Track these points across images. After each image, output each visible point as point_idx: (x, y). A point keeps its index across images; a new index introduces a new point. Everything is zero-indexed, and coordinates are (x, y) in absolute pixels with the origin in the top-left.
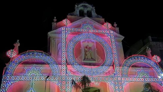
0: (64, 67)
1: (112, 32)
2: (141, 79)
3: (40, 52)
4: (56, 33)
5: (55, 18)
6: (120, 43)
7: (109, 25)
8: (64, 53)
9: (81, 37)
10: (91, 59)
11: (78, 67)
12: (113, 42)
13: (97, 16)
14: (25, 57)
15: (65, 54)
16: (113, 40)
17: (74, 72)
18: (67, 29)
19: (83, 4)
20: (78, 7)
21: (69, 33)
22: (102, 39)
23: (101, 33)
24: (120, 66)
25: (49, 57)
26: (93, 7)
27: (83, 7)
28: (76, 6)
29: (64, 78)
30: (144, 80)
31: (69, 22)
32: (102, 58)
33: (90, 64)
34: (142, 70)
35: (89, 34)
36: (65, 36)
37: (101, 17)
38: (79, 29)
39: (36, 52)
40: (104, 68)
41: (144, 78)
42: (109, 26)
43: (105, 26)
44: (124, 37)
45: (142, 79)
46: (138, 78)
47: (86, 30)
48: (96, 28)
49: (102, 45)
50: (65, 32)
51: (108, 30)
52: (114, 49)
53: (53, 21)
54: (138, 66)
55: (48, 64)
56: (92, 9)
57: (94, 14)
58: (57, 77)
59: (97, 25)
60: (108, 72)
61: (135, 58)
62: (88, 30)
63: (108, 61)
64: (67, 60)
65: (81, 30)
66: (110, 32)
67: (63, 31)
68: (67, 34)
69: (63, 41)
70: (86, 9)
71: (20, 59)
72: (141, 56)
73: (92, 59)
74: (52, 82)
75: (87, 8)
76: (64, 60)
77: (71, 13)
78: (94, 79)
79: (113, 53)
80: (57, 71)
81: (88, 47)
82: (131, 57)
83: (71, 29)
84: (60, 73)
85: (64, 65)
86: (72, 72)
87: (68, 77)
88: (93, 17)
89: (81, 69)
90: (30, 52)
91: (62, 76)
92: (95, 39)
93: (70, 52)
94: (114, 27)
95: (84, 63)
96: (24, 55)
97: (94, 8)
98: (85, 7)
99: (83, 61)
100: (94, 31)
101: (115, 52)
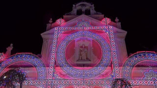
0: (51, 70)
1: (111, 27)
2: (149, 83)
3: (28, 54)
4: (49, 34)
5: (51, 19)
6: (123, 39)
7: (108, 20)
8: (53, 53)
9: (74, 35)
10: (86, 60)
11: (68, 69)
12: (112, 38)
13: (96, 13)
14: (13, 60)
15: (55, 55)
16: (112, 36)
17: (64, 75)
18: (61, 29)
19: (81, 3)
20: (76, 7)
21: (62, 32)
22: (99, 36)
23: (97, 29)
24: (120, 65)
25: (37, 59)
26: (91, 4)
27: (81, 6)
28: (74, 5)
29: (49, 82)
30: (154, 83)
31: (63, 22)
32: (98, 58)
33: (84, 65)
34: (150, 70)
35: (83, 32)
36: (58, 36)
37: (101, 13)
38: (74, 27)
39: (25, 54)
40: (100, 69)
41: (154, 80)
42: (108, 22)
43: (103, 21)
44: (126, 32)
45: (152, 83)
46: (145, 80)
47: (81, 28)
48: (92, 25)
49: (99, 43)
50: (58, 32)
51: (107, 26)
52: (113, 45)
53: (49, 23)
54: (146, 65)
55: (35, 66)
56: (90, 7)
57: (93, 11)
58: (42, 81)
59: (95, 21)
60: (105, 74)
61: (140, 56)
62: (83, 28)
63: (105, 61)
64: (56, 61)
65: (75, 28)
66: (109, 27)
67: (56, 30)
68: (59, 34)
69: (55, 41)
70: (84, 7)
71: (7, 62)
72: (149, 53)
73: (88, 59)
74: (36, 86)
75: (86, 6)
76: (52, 61)
77: (68, 13)
78: (86, 82)
79: (111, 51)
80: (44, 74)
81: (84, 46)
82: (135, 55)
83: (65, 28)
84: (46, 77)
85: (51, 67)
86: (62, 74)
87: (54, 80)
88: (91, 14)
89: (71, 71)
90: (19, 55)
91: (48, 80)
92: (90, 36)
93: (61, 52)
94: (115, 22)
95: (77, 64)
96: (12, 58)
97: (93, 5)
98: (84, 5)
99: (76, 63)
100: (89, 28)
101: (114, 49)
